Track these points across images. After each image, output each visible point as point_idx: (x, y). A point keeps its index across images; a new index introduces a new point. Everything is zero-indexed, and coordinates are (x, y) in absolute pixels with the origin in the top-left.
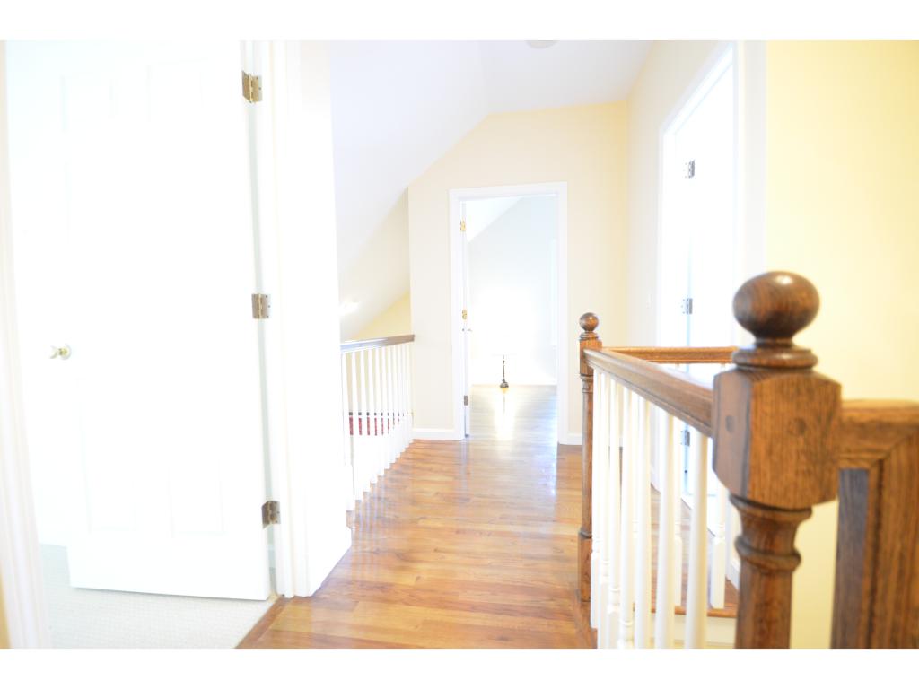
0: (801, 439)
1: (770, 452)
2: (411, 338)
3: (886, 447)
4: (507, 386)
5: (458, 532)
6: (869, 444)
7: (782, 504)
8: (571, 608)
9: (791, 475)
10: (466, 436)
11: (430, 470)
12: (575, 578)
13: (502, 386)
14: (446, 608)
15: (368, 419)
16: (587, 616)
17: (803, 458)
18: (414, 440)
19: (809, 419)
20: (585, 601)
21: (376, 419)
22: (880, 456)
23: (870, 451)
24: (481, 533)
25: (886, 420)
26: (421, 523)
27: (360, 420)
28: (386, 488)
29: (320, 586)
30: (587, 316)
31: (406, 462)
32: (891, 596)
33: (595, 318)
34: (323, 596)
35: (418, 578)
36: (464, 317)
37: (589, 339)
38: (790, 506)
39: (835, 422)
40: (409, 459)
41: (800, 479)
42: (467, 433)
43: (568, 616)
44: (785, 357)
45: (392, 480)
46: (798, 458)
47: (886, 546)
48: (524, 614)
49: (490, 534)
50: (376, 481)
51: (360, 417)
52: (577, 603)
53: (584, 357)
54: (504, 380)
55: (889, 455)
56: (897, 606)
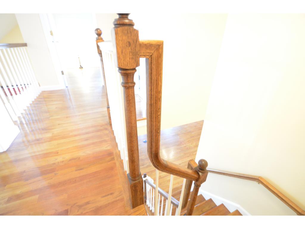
0: (130, 48)
1: (122, 52)
2: (25, 45)
3: (152, 52)
4: (82, 68)
5: (67, 117)
6: (148, 51)
7: (127, 68)
8: (107, 127)
9: (128, 59)
10: (67, 87)
11: (52, 101)
12: (108, 120)
13: (80, 68)
14: (65, 138)
15: (18, 88)
16: (112, 128)
17: (131, 54)
18: (42, 91)
19: (131, 42)
20: (111, 125)
21: (22, 87)
22: (151, 54)
23: (148, 53)
24: (76, 116)
25: (151, 43)
26: (51, 118)
27: (14, 89)
28: (32, 110)
29: (9, 147)
30: (97, 30)
31: (39, 100)
32: (155, 90)
33: (100, 31)
34: (11, 149)
35: (53, 134)
36: (52, 34)
37: (99, 39)
38: (129, 68)
39: (138, 43)
40: (41, 98)
41: (131, 60)
42: (67, 86)
43: (106, 129)
44: (127, 21)
45: (35, 107)
46: (130, 54)
47: (153, 78)
48: (93, 132)
49: (79, 115)
50: (26, 108)
51: (13, 87)
52: (109, 126)
53: (98, 47)
54: (81, 66)
55: (153, 54)
56: (156, 92)
